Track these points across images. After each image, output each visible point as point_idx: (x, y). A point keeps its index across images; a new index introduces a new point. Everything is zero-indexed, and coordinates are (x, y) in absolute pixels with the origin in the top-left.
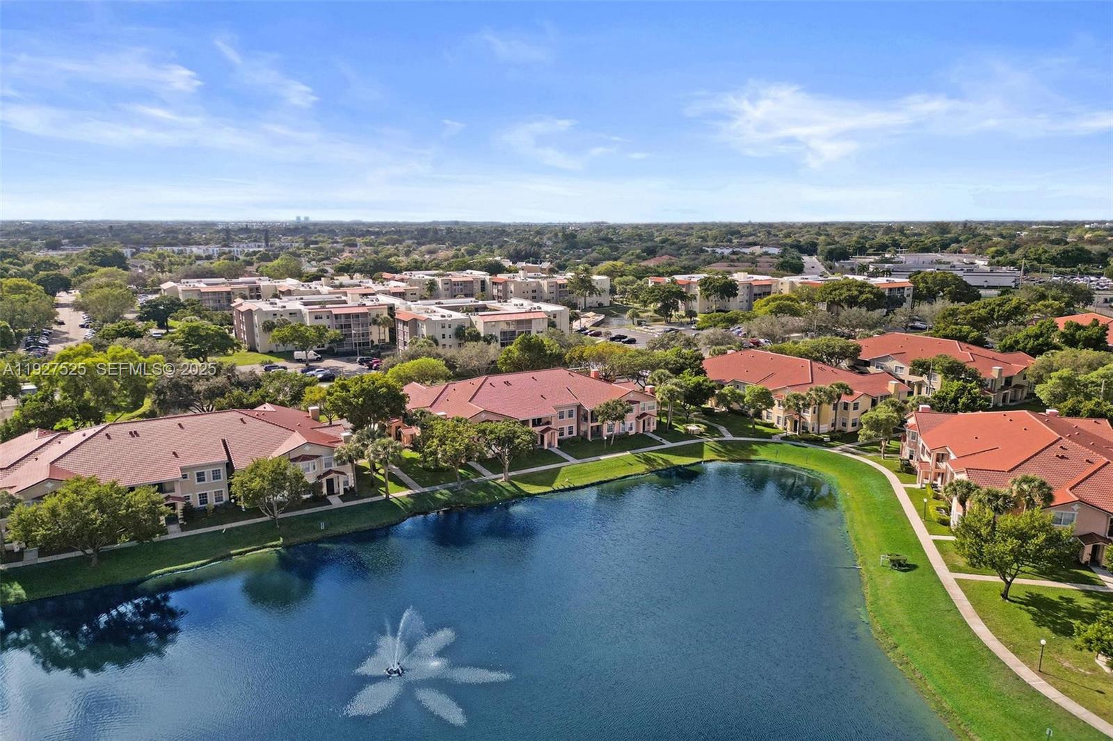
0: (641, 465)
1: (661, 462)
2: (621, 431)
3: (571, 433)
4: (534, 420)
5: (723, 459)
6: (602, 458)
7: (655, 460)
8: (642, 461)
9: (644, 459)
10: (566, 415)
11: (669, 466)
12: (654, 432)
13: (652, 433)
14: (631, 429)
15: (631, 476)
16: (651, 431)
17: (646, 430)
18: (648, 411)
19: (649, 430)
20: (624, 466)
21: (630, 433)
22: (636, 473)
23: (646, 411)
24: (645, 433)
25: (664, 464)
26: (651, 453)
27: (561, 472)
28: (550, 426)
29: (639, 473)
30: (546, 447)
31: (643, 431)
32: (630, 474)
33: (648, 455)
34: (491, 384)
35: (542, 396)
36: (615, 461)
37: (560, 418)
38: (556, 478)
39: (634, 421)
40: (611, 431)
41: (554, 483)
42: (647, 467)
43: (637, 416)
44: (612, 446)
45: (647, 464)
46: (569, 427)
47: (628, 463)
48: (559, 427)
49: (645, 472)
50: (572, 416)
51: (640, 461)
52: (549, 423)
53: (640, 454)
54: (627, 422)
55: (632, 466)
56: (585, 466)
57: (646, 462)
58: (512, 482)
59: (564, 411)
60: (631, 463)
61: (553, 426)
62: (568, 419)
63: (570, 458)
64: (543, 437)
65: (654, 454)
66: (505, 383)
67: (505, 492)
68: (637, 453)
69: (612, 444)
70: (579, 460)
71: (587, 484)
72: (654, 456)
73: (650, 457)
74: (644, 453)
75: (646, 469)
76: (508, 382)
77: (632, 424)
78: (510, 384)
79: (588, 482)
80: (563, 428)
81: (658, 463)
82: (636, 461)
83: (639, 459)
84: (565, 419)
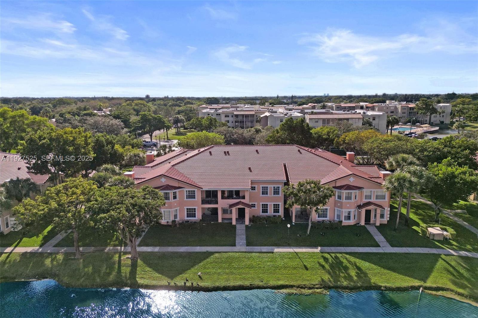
0: (321, 271)
1: (353, 273)
2: (336, 219)
3: (276, 210)
5: (461, 291)
7: (346, 268)
8: (327, 266)
9: (332, 266)
10: (271, 191)
12: (381, 228)
13: (377, 227)
14: (348, 218)
15: (292, 287)
16: (378, 224)
17: (371, 222)
18: (375, 200)
19: (375, 224)
20: (295, 268)
21: (345, 223)
22: (302, 283)
23: (373, 200)
24: (367, 226)
25: (355, 278)
26: (348, 256)
27: (208, 260)
28: (242, 200)
29: (304, 285)
30: (234, 223)
31: (365, 224)
32: (291, 284)
33: (342, 259)
34: (210, 152)
35: (250, 169)
36: (289, 258)
37: (263, 194)
38: (192, 267)
39: (354, 210)
40: (324, 217)
41: (181, 274)
42: (327, 277)
43: (359, 204)
44: (308, 235)
45: (330, 274)
46: (274, 205)
47: (304, 265)
48: (261, 203)
49: (317, 284)
50: (279, 194)
51: (323, 267)
52: (244, 197)
53: (333, 255)
54: (343, 210)
55: (305, 271)
56: (245, 257)
57: (331, 269)
58: (137, 261)
59: (269, 186)
60: (308, 266)
61: (246, 201)
62: (273, 195)
63: (242, 241)
64: (231, 211)
65: (352, 259)
66: (225, 152)
67: (114, 273)
68: (328, 253)
69: (308, 233)
70: (247, 247)
71: (219, 285)
72: (349, 262)
73: (342, 263)
74: (338, 255)
75: (323, 280)
76: (228, 152)
77: (349, 213)
78: (229, 154)
79: (222, 284)
80: (267, 205)
81: (348, 274)
82: (317, 266)
83: (324, 263)
84: (269, 195)
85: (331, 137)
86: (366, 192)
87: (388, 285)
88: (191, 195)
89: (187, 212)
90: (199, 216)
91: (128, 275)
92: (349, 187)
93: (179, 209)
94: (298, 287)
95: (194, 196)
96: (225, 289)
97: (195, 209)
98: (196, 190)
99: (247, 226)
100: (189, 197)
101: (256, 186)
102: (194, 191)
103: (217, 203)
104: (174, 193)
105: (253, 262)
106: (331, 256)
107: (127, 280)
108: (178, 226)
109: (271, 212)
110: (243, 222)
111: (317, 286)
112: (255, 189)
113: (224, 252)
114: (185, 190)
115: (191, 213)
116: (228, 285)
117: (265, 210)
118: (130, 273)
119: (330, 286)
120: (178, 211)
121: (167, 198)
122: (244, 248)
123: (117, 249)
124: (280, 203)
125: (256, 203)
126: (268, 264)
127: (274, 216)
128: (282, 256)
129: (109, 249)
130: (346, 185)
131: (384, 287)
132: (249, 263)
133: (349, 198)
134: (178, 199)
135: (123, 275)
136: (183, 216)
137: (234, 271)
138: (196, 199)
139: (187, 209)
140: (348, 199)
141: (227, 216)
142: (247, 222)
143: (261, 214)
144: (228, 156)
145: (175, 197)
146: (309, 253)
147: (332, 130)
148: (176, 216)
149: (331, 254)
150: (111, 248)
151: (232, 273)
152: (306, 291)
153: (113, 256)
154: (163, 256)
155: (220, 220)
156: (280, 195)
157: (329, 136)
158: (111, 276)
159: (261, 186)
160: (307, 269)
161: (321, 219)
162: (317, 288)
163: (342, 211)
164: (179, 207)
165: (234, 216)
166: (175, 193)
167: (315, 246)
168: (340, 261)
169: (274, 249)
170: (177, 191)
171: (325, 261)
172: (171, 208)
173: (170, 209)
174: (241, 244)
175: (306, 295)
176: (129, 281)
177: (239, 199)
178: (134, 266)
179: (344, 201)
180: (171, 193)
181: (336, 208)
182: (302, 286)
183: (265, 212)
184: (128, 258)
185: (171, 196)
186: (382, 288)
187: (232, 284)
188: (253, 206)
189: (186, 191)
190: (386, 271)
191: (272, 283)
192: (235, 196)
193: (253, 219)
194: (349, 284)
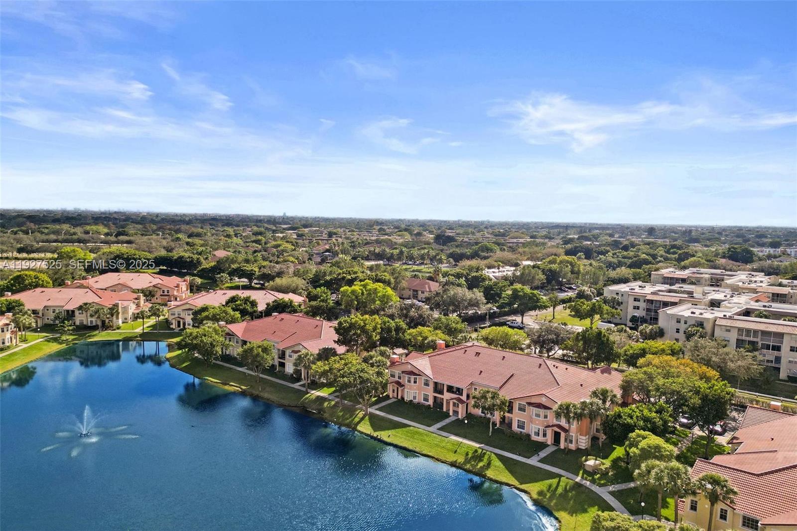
2: (530, 433)
13: (559, 449)
16: (562, 447)
20: (448, 450)
27: (405, 428)
28: (460, 397)
30: (451, 414)
31: (552, 444)
34: (466, 351)
35: (481, 372)
36: (452, 444)
39: (542, 428)
40: (521, 428)
47: (456, 450)
51: (467, 455)
52: (461, 395)
55: (452, 453)
56: (427, 434)
58: (366, 417)
61: (464, 398)
63: (438, 426)
66: (477, 353)
67: (351, 419)
69: (490, 435)
70: (436, 430)
76: (480, 353)
78: (478, 356)
81: (477, 464)
88: (427, 384)
89: (423, 396)
90: (431, 402)
91: (356, 422)
92: (538, 406)
95: (429, 384)
97: (429, 395)
98: (429, 380)
99: (458, 419)
100: (425, 384)
101: (478, 388)
103: (443, 395)
108: (414, 405)
112: (476, 390)
113: (418, 428)
114: (423, 378)
115: (426, 398)
118: (358, 421)
120: (417, 393)
121: (409, 381)
122: (434, 430)
128: (450, 441)
129: (359, 407)
130: (538, 403)
133: (538, 415)
134: (418, 384)
135: (353, 421)
136: (420, 399)
137: (411, 440)
138: (430, 387)
139: (424, 394)
142: (460, 416)
144: (475, 358)
145: (415, 382)
146: (470, 445)
148: (415, 397)
151: (409, 440)
153: (357, 411)
155: (444, 409)
161: (518, 429)
164: (418, 390)
165: (451, 408)
166: (415, 379)
167: (482, 443)
168: (484, 456)
169: (450, 436)
170: (417, 377)
171: (473, 452)
172: (412, 390)
174: (435, 427)
176: (354, 426)
177: (458, 395)
178: (363, 419)
179: (535, 417)
180: (413, 377)
181: (531, 423)
192: (456, 392)
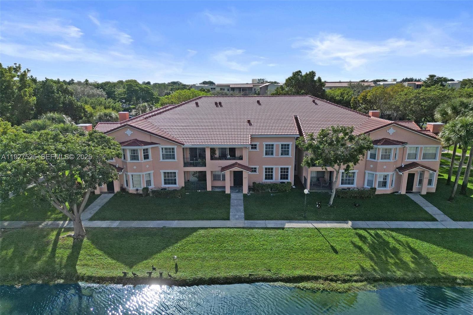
0: (357, 255)
1: (407, 258)
2: (366, 186)
3: (284, 176)
4: (213, 150)
6: (288, 225)
7: (395, 251)
8: (366, 248)
9: (372, 247)
10: (277, 150)
11: (421, 275)
12: (429, 196)
13: (423, 196)
14: (384, 184)
15: (316, 278)
16: (424, 192)
17: (414, 190)
18: (422, 160)
19: (420, 192)
20: (318, 251)
21: (380, 191)
22: (331, 273)
23: (419, 160)
24: (409, 195)
25: (412, 266)
26: (394, 234)
27: (188, 239)
28: (239, 162)
29: (335, 276)
30: (228, 191)
31: (406, 192)
32: (315, 274)
33: (386, 238)
34: (197, 104)
35: (249, 122)
36: (308, 237)
37: (266, 154)
38: (164, 249)
39: (392, 173)
40: (349, 184)
41: (146, 259)
42: (368, 265)
43: (399, 165)
44: (331, 206)
45: (372, 259)
46: (281, 169)
47: (332, 247)
48: (264, 167)
49: (355, 275)
50: (288, 154)
51: (360, 248)
52: (241, 158)
53: (372, 232)
54: (377, 173)
55: (334, 255)
56: (243, 235)
57: (373, 252)
58: (82, 241)
59: (275, 143)
60: (338, 248)
61: (245, 162)
62: (280, 156)
63: (239, 214)
64: (224, 176)
65: (402, 238)
66: (216, 103)
67: (44, 258)
68: (365, 229)
69: (331, 203)
70: (246, 221)
71: (203, 277)
72: (398, 241)
73: (388, 243)
74: (379, 232)
75: (363, 268)
76: (220, 103)
77: (385, 177)
78: (221, 106)
79: (208, 274)
80: (272, 169)
81: (401, 260)
82: (351, 247)
83: (360, 244)
84: (274, 156)
85: (345, 98)
86: (410, 149)
87: (467, 276)
88: (169, 155)
89: (165, 177)
90: (180, 183)
91: (64, 261)
92: (387, 142)
93: (153, 173)
94: (326, 279)
95: (174, 155)
96: (212, 281)
97: (175, 173)
98: (175, 147)
99: (245, 196)
100: (166, 157)
101: (258, 143)
102: (173, 149)
103: (205, 166)
104: (144, 150)
105: (254, 242)
106: (369, 233)
107: (61, 269)
108: (151, 195)
109: (277, 178)
110: (241, 190)
111: (355, 278)
112: (255, 148)
113: (212, 228)
114: (160, 147)
115: (170, 178)
116: (217, 276)
117: (269, 176)
118: (69, 257)
119: (375, 278)
120: (152, 175)
121: (135, 157)
122: (242, 223)
123: (58, 225)
124: (290, 167)
125: (257, 167)
126: (278, 244)
127: (282, 183)
128: (298, 233)
129: (47, 224)
130: (383, 139)
131: (460, 279)
132: (249, 243)
133: (386, 156)
134: (151, 160)
135: (57, 260)
136: (158, 183)
137: (227, 255)
138: (176, 160)
139: (165, 173)
140: (385, 159)
141: (219, 183)
142: (245, 190)
143: (264, 181)
144: (219, 108)
145: (146, 157)
146: (336, 229)
147: (346, 92)
148: (149, 182)
149: (369, 231)
150: (50, 222)
151: (224, 258)
152: (340, 286)
153: (48, 234)
154: (123, 234)
155: (209, 188)
156: (290, 156)
157: (343, 98)
158: (39, 263)
159: (264, 143)
160: (336, 252)
161: (346, 186)
162: (356, 281)
163: (376, 175)
164: (153, 170)
165: (228, 183)
166: (146, 151)
167: (344, 220)
168: (384, 240)
169: (285, 224)
170: (149, 147)
171: (361, 240)
172: (141, 171)
173: (139, 172)
174: (237, 217)
175: (340, 292)
176: (64, 271)
177: (235, 159)
178: (77, 247)
179: (380, 160)
180: (140, 149)
181: (367, 172)
182: (332, 278)
183: (269, 179)
184: (70, 236)
185: (141, 155)
186: (458, 281)
187: (222, 274)
188: (254, 170)
189: (162, 148)
190: (456, 255)
191: (285, 273)
192: (229, 156)
193: (254, 187)
194: (406, 275)
